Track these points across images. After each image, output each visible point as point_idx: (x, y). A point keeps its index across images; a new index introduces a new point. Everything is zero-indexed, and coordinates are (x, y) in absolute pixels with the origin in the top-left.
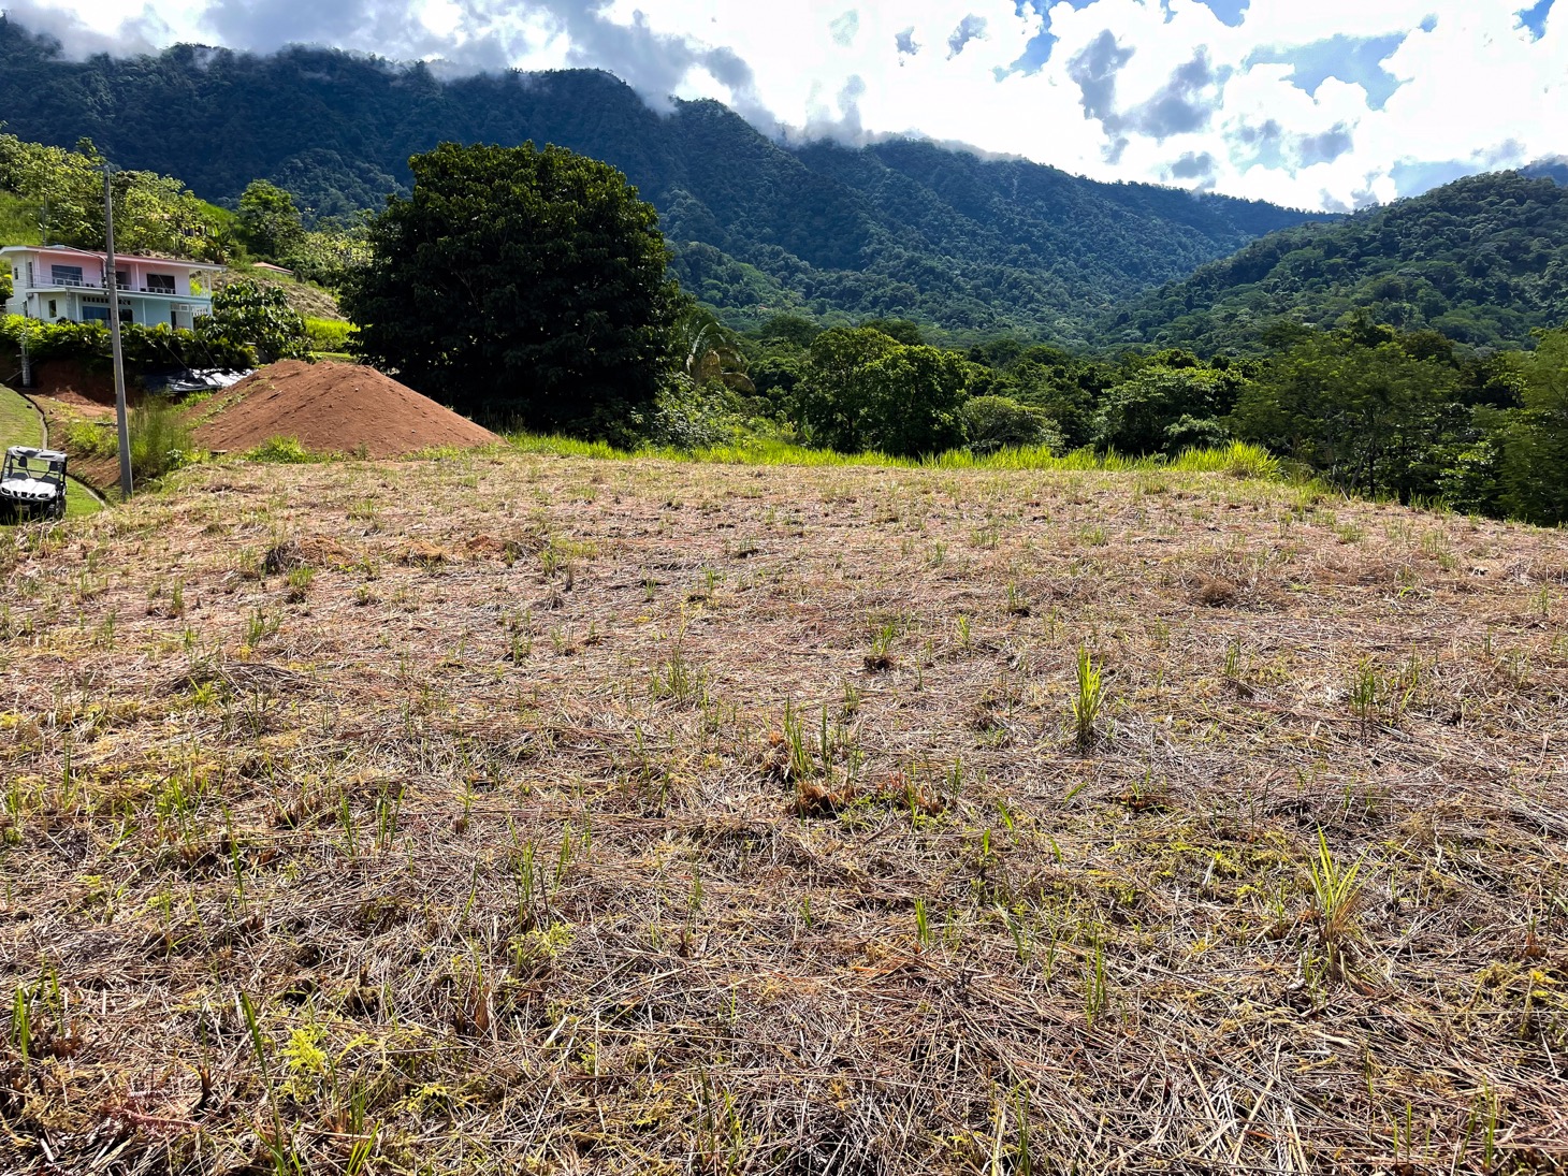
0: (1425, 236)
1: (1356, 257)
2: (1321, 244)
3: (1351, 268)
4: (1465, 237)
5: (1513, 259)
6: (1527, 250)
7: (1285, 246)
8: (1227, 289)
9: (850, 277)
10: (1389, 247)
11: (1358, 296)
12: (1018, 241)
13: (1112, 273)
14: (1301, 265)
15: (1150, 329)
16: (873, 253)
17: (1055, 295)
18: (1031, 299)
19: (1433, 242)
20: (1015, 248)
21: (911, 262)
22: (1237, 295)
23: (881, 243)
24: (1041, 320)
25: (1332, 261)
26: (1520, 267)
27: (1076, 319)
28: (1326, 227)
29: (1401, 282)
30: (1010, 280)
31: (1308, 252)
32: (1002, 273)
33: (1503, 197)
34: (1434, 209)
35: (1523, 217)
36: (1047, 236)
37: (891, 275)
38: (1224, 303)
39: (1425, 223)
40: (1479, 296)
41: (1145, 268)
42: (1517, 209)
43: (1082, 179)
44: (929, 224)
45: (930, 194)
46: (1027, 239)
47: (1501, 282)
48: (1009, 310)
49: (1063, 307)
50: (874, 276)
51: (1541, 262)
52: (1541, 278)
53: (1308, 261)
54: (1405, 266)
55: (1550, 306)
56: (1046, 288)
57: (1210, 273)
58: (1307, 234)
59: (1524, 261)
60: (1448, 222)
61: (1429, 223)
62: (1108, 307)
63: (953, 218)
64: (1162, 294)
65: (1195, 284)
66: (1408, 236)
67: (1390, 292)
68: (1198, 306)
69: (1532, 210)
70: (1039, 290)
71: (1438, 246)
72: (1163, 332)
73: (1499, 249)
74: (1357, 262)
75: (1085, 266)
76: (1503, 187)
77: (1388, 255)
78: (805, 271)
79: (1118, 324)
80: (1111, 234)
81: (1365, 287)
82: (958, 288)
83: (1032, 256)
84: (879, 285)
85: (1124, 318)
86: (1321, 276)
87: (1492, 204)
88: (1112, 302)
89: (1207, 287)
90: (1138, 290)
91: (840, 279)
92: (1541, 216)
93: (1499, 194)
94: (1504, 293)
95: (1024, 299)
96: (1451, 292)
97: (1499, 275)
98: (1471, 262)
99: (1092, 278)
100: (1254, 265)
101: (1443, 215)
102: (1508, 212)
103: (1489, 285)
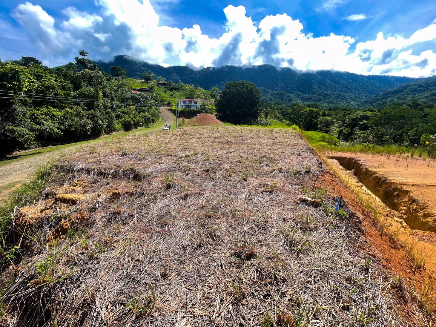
2: (418, 85)
3: (425, 90)
7: (409, 86)
8: (392, 95)
9: (310, 96)
11: (425, 96)
12: (345, 88)
13: (365, 93)
14: (411, 90)
16: (315, 91)
17: (352, 98)
18: (346, 98)
20: (344, 89)
21: (322, 93)
22: (394, 96)
23: (317, 89)
24: (348, 102)
25: (420, 88)
27: (356, 102)
31: (414, 87)
32: (341, 94)
36: (351, 87)
37: (318, 95)
38: (391, 98)
41: (373, 92)
43: (361, 75)
44: (327, 86)
45: (328, 80)
48: (341, 101)
49: (353, 100)
50: (315, 96)
56: (350, 96)
57: (388, 93)
58: (415, 83)
62: (364, 99)
63: (332, 84)
64: (376, 97)
65: (384, 94)
68: (384, 99)
70: (348, 97)
74: (427, 88)
75: (359, 92)
78: (301, 95)
79: (365, 103)
80: (366, 86)
81: (428, 94)
82: (331, 97)
83: (348, 90)
85: (367, 102)
86: (416, 92)
89: (387, 95)
90: (371, 96)
91: (308, 96)
95: (345, 99)
99: (361, 94)
100: (400, 90)
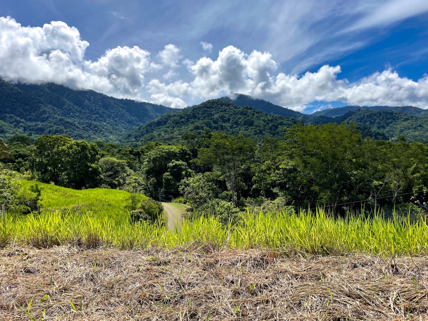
0: (202, 114)
1: (187, 119)
2: (179, 116)
3: (186, 122)
4: (211, 114)
5: (223, 119)
6: (225, 117)
7: (170, 116)
8: (156, 127)
9: (40, 124)
10: (195, 117)
11: (190, 129)
12: (95, 114)
13: (124, 123)
14: (174, 121)
15: (137, 138)
16: (47, 117)
17: (108, 130)
18: (101, 131)
19: (204, 116)
20: (94, 116)
21: (61, 120)
22: (160, 129)
23: (50, 114)
24: (105, 136)
25: (182, 120)
26: (224, 121)
27: (116, 136)
28: (178, 111)
29: (199, 125)
30: (94, 125)
31: (175, 118)
32: (91, 123)
33: (218, 105)
34: (203, 107)
35: (223, 109)
36: (104, 113)
37: (54, 124)
38: (156, 131)
39: (202, 111)
40: (217, 129)
41: (133, 122)
42: (221, 108)
43: (112, 97)
44: (66, 109)
45: (66, 100)
46: (98, 113)
47: (221, 125)
48: (94, 134)
49: (111, 133)
50: (49, 124)
51: (229, 120)
52: (229, 124)
53: (176, 120)
54: (199, 121)
55: (232, 130)
56: (105, 127)
57: (151, 123)
58: (174, 113)
60: (207, 111)
61: (203, 111)
62: (124, 132)
63: (73, 107)
64: (139, 129)
65: (148, 126)
66: (198, 114)
67: (197, 128)
68: (150, 132)
69: (225, 108)
70: (103, 128)
71: (205, 116)
72: (142, 139)
73: (219, 117)
75: (116, 121)
76: (218, 102)
77: (195, 119)
78: (23, 123)
79: (128, 137)
80: (122, 113)
81: (191, 127)
82: (78, 128)
83: (100, 118)
84: (51, 127)
85: (130, 135)
86: (180, 124)
87: (216, 106)
88: (125, 131)
89: (151, 127)
90: (132, 128)
91: (36, 125)
92: (227, 109)
93: (217, 104)
94: (222, 128)
95: (99, 131)
96: (210, 127)
97: (220, 123)
98: (214, 120)
99: (118, 125)
100: (162, 121)
101: (206, 109)
102: (220, 108)
103: (219, 126)
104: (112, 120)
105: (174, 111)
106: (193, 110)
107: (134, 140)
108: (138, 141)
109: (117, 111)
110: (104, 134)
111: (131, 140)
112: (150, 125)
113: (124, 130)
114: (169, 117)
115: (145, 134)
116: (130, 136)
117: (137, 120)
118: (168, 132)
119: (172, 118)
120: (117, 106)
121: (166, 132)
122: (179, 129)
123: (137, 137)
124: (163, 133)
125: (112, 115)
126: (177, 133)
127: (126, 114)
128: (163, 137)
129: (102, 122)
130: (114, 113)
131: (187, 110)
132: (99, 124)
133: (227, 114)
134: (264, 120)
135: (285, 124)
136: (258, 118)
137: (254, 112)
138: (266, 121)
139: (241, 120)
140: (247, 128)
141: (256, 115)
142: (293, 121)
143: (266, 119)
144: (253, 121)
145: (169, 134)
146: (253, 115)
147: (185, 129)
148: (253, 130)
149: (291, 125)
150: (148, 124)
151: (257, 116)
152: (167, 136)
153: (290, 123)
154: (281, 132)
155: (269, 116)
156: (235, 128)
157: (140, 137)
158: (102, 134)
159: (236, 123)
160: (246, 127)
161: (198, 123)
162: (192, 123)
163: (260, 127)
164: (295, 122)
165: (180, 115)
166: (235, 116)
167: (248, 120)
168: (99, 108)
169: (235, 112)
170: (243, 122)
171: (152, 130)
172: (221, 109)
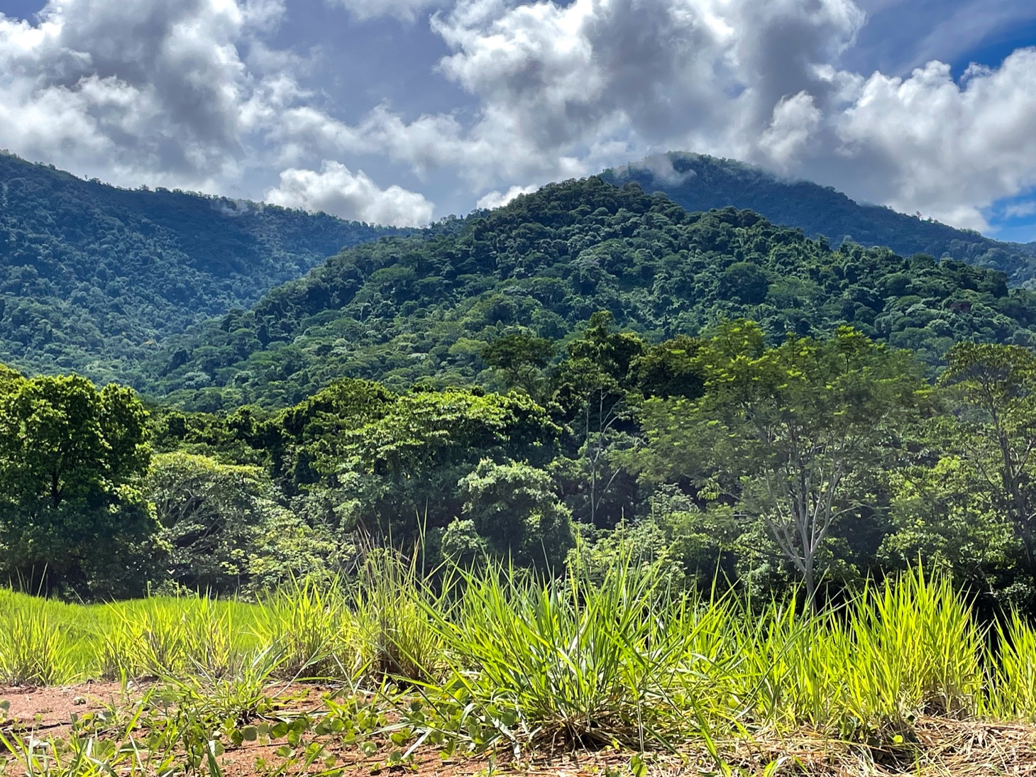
0: (522, 250)
1: (451, 275)
2: (408, 260)
3: (448, 288)
4: (563, 251)
5: (619, 273)
6: (630, 262)
7: (367, 266)
8: (306, 317)
10: (485, 264)
11: (467, 319)
12: (19, 261)
13: (151, 301)
14: (391, 287)
15: (220, 370)
17: (81, 332)
18: (49, 338)
19: (531, 257)
20: (16, 271)
22: (322, 324)
24: (67, 364)
25: (426, 281)
26: (628, 282)
27: (115, 362)
29: (511, 301)
30: (15, 312)
31: (395, 270)
33: (594, 207)
34: (525, 219)
35: (618, 227)
36: (58, 255)
38: (308, 334)
39: (518, 235)
41: (194, 293)
42: (611, 218)
43: (94, 184)
46: (31, 258)
47: (610, 301)
49: (94, 346)
51: (647, 276)
52: (651, 293)
53: (398, 280)
54: (508, 284)
55: (666, 323)
56: (68, 323)
57: (282, 298)
58: (389, 250)
59: (630, 275)
60: (543, 235)
61: (523, 235)
62: (159, 345)
64: (226, 325)
65: (266, 313)
66: (503, 250)
67: (500, 314)
68: (276, 339)
69: (625, 219)
70: (57, 325)
71: (537, 261)
72: (243, 373)
73: (602, 262)
74: (453, 281)
75: (115, 293)
76: (592, 193)
77: (486, 273)
79: (175, 365)
80: (144, 253)
81: (472, 311)
83: (41, 281)
85: (181, 358)
86: (416, 298)
87: (584, 213)
88: (158, 338)
89: (282, 316)
90: (190, 322)
92: (636, 225)
93: (588, 202)
95: (38, 337)
96: (563, 311)
97: (609, 291)
98: (576, 278)
99: (126, 308)
100: (334, 288)
101: (536, 226)
102: (602, 222)
103: (601, 303)
104: (97, 290)
105: (387, 236)
106: (479, 234)
107: (204, 376)
108: (221, 384)
109: (121, 246)
110: (60, 353)
111: (191, 379)
112: (276, 308)
113: (152, 332)
114: (361, 267)
115: (253, 347)
116: (183, 362)
117: (213, 285)
118: (366, 336)
119: (378, 274)
120: (118, 223)
121: (354, 335)
122: (415, 324)
123: (218, 365)
124: (340, 346)
125: (97, 262)
126: (406, 339)
127: (160, 257)
128: (343, 361)
129: (50, 299)
130: (105, 254)
131: (446, 233)
132: (37, 305)
133: (638, 247)
134: (814, 273)
135: (916, 291)
136: (783, 264)
137: (768, 234)
138: (826, 276)
139: (703, 274)
140: (737, 309)
141: (776, 249)
142: (957, 274)
143: (824, 268)
144: (763, 277)
145: (367, 344)
146: (763, 249)
147: (441, 319)
148: (767, 320)
149: (948, 294)
150: (265, 303)
151: (779, 257)
152: (360, 357)
153: (940, 283)
154: (902, 327)
155: (837, 255)
156: (676, 311)
157: (230, 362)
158: (51, 351)
159: (683, 288)
160: (733, 309)
161: (508, 292)
162: (476, 291)
163: (798, 304)
164: (964, 278)
165: (418, 259)
166: (678, 256)
167: (742, 273)
168: (38, 232)
169: (675, 237)
170: (716, 283)
171: (287, 328)
172: (610, 225)
